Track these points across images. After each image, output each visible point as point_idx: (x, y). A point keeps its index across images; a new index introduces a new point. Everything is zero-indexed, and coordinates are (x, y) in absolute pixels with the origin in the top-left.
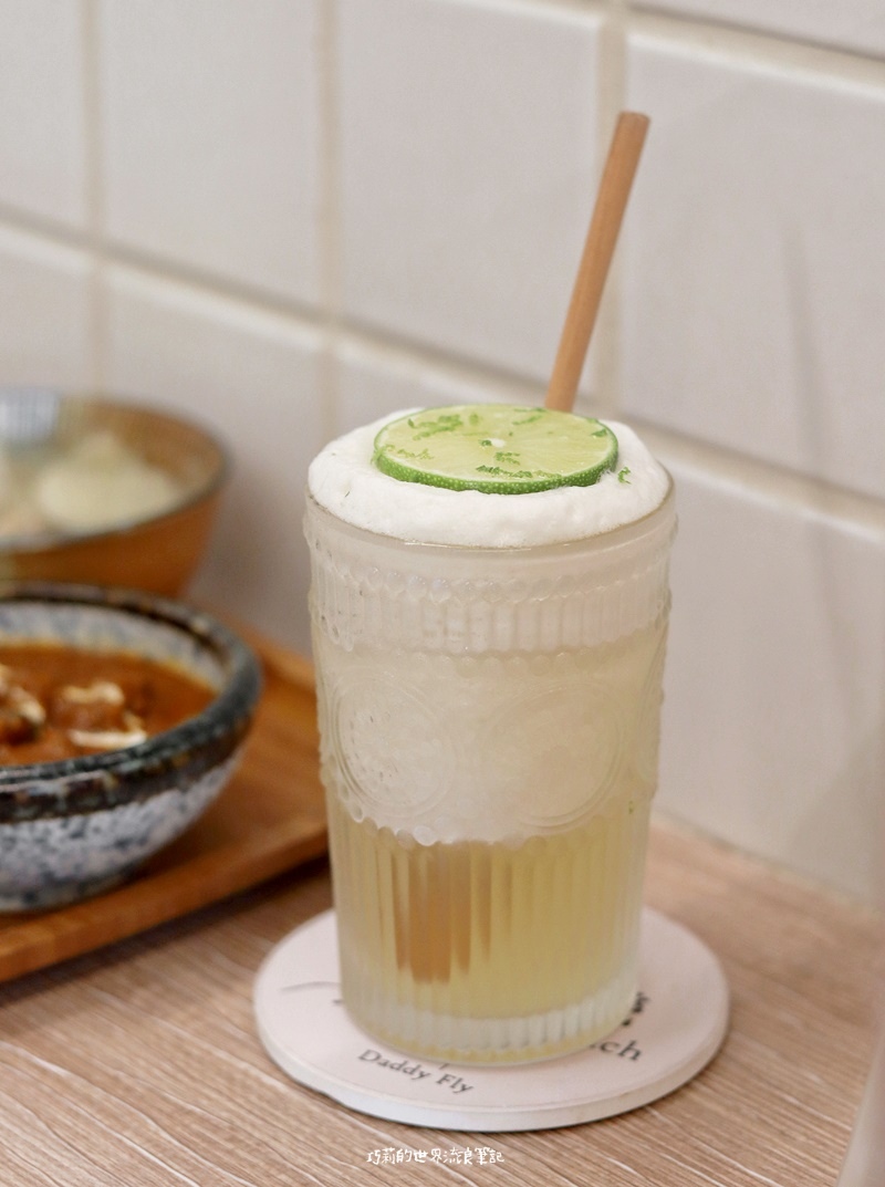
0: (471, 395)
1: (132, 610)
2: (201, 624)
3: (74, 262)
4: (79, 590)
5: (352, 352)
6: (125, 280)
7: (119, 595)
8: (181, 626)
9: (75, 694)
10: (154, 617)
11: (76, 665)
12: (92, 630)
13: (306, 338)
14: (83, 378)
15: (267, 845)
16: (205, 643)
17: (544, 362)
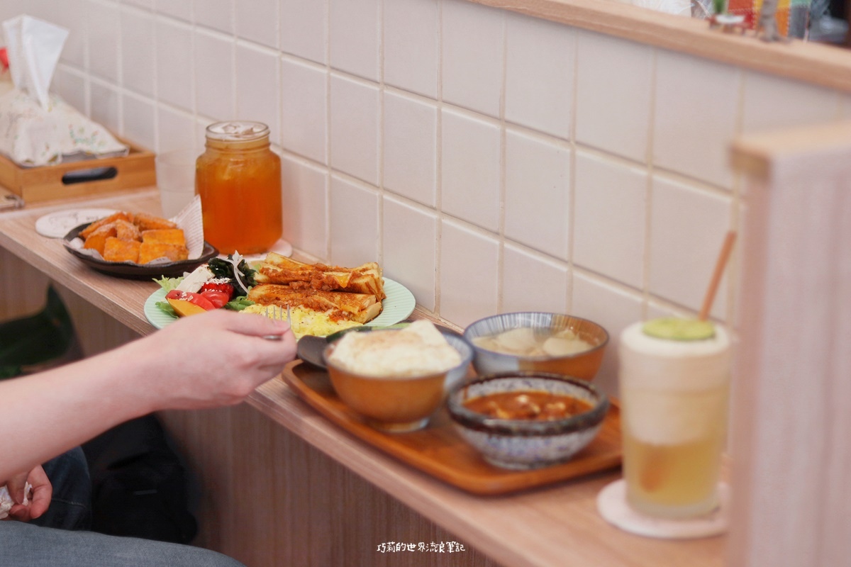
0: (678, 314)
1: (571, 382)
2: (592, 387)
3: (564, 269)
4: (554, 375)
5: (652, 304)
6: (579, 275)
7: (566, 377)
8: (586, 388)
9: (550, 406)
10: (578, 385)
11: (552, 398)
12: (557, 388)
13: (638, 299)
14: (562, 310)
15: (606, 457)
16: (593, 393)
17: (698, 304)
